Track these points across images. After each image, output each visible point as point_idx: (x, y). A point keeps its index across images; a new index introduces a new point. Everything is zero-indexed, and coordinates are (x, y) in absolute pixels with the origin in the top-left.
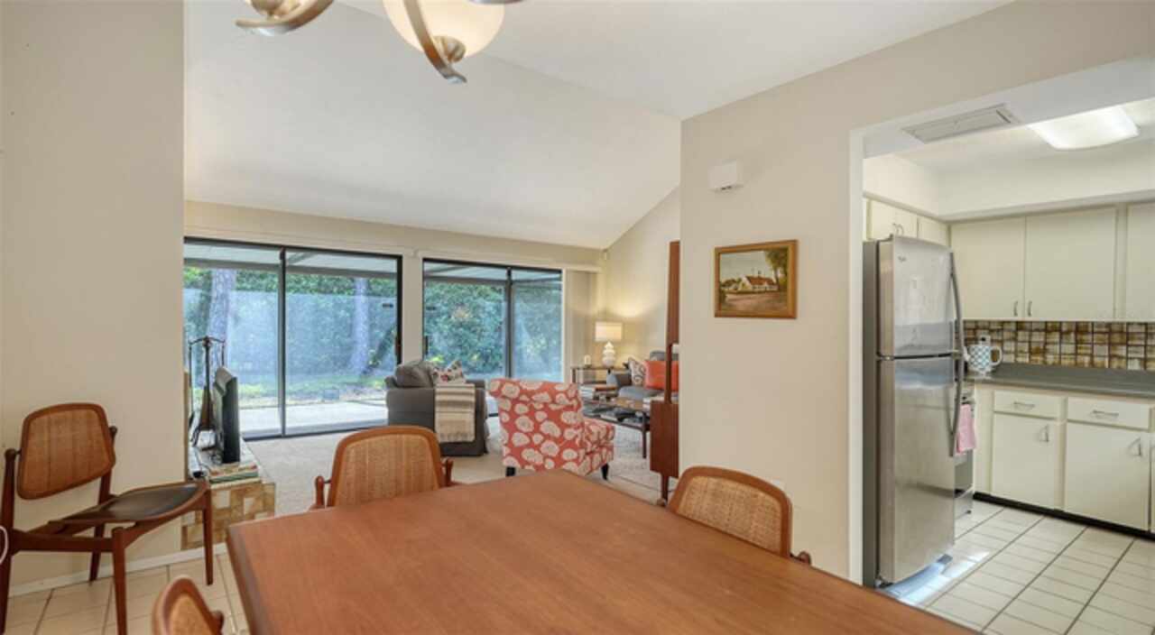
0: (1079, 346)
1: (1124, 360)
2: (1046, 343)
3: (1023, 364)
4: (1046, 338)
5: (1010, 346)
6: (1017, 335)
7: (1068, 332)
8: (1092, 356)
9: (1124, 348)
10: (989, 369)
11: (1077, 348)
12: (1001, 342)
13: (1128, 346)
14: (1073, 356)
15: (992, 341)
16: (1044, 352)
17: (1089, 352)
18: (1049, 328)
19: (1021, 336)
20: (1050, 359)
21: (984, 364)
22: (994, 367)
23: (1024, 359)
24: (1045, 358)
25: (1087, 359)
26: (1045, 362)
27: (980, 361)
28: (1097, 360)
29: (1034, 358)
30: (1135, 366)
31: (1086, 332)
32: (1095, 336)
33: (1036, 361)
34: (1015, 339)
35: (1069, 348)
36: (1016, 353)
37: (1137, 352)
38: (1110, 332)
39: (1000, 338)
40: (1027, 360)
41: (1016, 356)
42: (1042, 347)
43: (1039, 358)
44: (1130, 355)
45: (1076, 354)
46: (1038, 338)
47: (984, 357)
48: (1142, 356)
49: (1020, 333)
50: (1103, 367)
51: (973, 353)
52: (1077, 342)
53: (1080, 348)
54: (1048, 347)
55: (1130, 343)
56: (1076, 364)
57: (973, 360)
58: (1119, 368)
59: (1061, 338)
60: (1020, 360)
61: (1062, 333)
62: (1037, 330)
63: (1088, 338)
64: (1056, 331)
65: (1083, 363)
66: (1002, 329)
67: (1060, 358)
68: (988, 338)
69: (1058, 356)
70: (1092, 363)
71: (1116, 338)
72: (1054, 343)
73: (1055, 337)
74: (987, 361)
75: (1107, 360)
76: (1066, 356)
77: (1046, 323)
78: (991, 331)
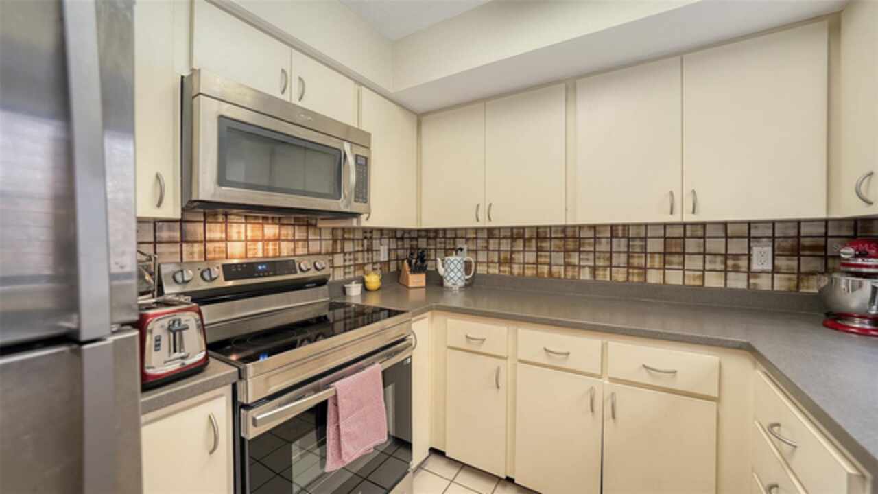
0: (539, 253)
1: (577, 269)
2: (512, 252)
3: (494, 275)
4: (512, 247)
5: (482, 256)
6: (488, 243)
7: (530, 239)
8: (550, 264)
9: (577, 254)
10: (461, 284)
11: (537, 256)
12: (476, 251)
13: (580, 252)
14: (535, 266)
15: (468, 250)
16: (510, 262)
17: (548, 260)
18: (516, 234)
19: (493, 244)
20: (516, 269)
21: (456, 278)
22: (467, 280)
23: (494, 270)
24: (511, 268)
25: (545, 269)
26: (511, 273)
27: (452, 274)
28: (555, 269)
29: (502, 268)
30: (586, 275)
31: (545, 238)
32: (553, 242)
33: (505, 272)
34: (487, 249)
35: (531, 257)
36: (488, 263)
37: (587, 259)
38: (565, 238)
39: (475, 248)
40: (497, 271)
41: (488, 266)
42: (509, 257)
43: (507, 269)
44: (581, 264)
45: (537, 263)
46: (506, 245)
47: (456, 270)
48: (592, 264)
49: (491, 241)
50: (560, 278)
51: (446, 266)
52: (539, 250)
53: (541, 256)
54: (513, 256)
55: (582, 249)
56: (537, 273)
57: (446, 274)
58: (573, 277)
59: (524, 246)
60: (492, 271)
61: (525, 240)
62: (505, 238)
63: (546, 245)
64: (520, 238)
65: (543, 273)
66: (476, 238)
67: (524, 268)
68: (465, 247)
69: (522, 266)
70: (550, 272)
71: (571, 244)
72: (519, 252)
73: (519, 245)
74: (459, 274)
75: (563, 267)
76: (530, 266)
77: (512, 228)
78: (467, 240)
